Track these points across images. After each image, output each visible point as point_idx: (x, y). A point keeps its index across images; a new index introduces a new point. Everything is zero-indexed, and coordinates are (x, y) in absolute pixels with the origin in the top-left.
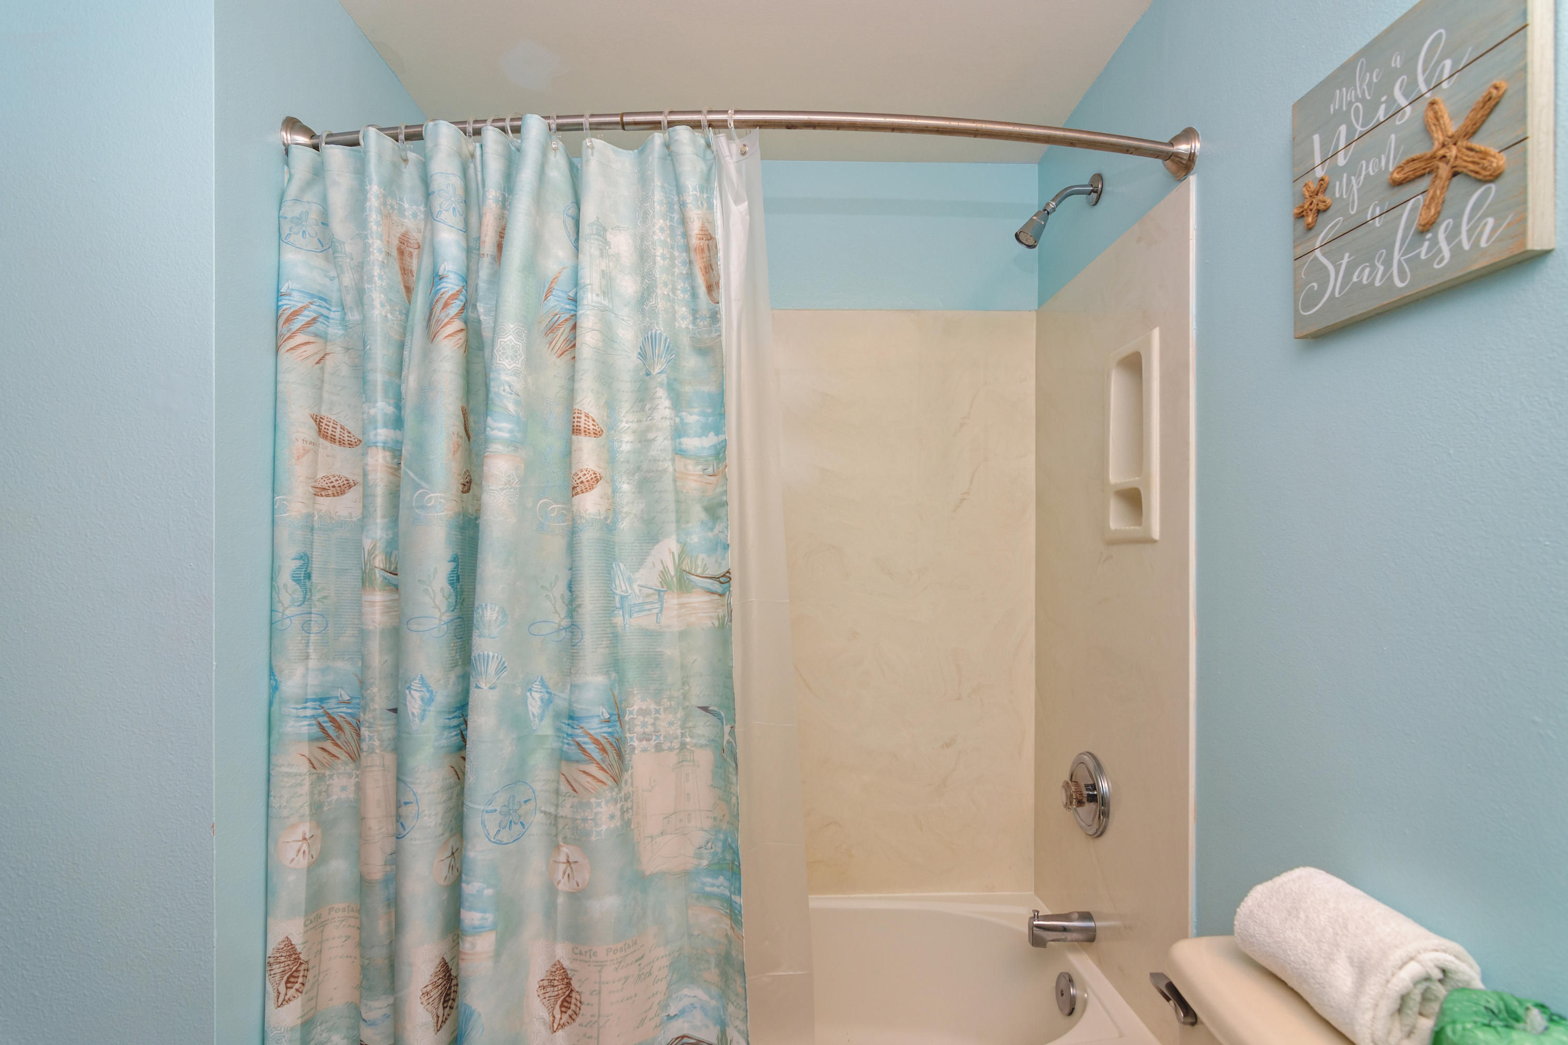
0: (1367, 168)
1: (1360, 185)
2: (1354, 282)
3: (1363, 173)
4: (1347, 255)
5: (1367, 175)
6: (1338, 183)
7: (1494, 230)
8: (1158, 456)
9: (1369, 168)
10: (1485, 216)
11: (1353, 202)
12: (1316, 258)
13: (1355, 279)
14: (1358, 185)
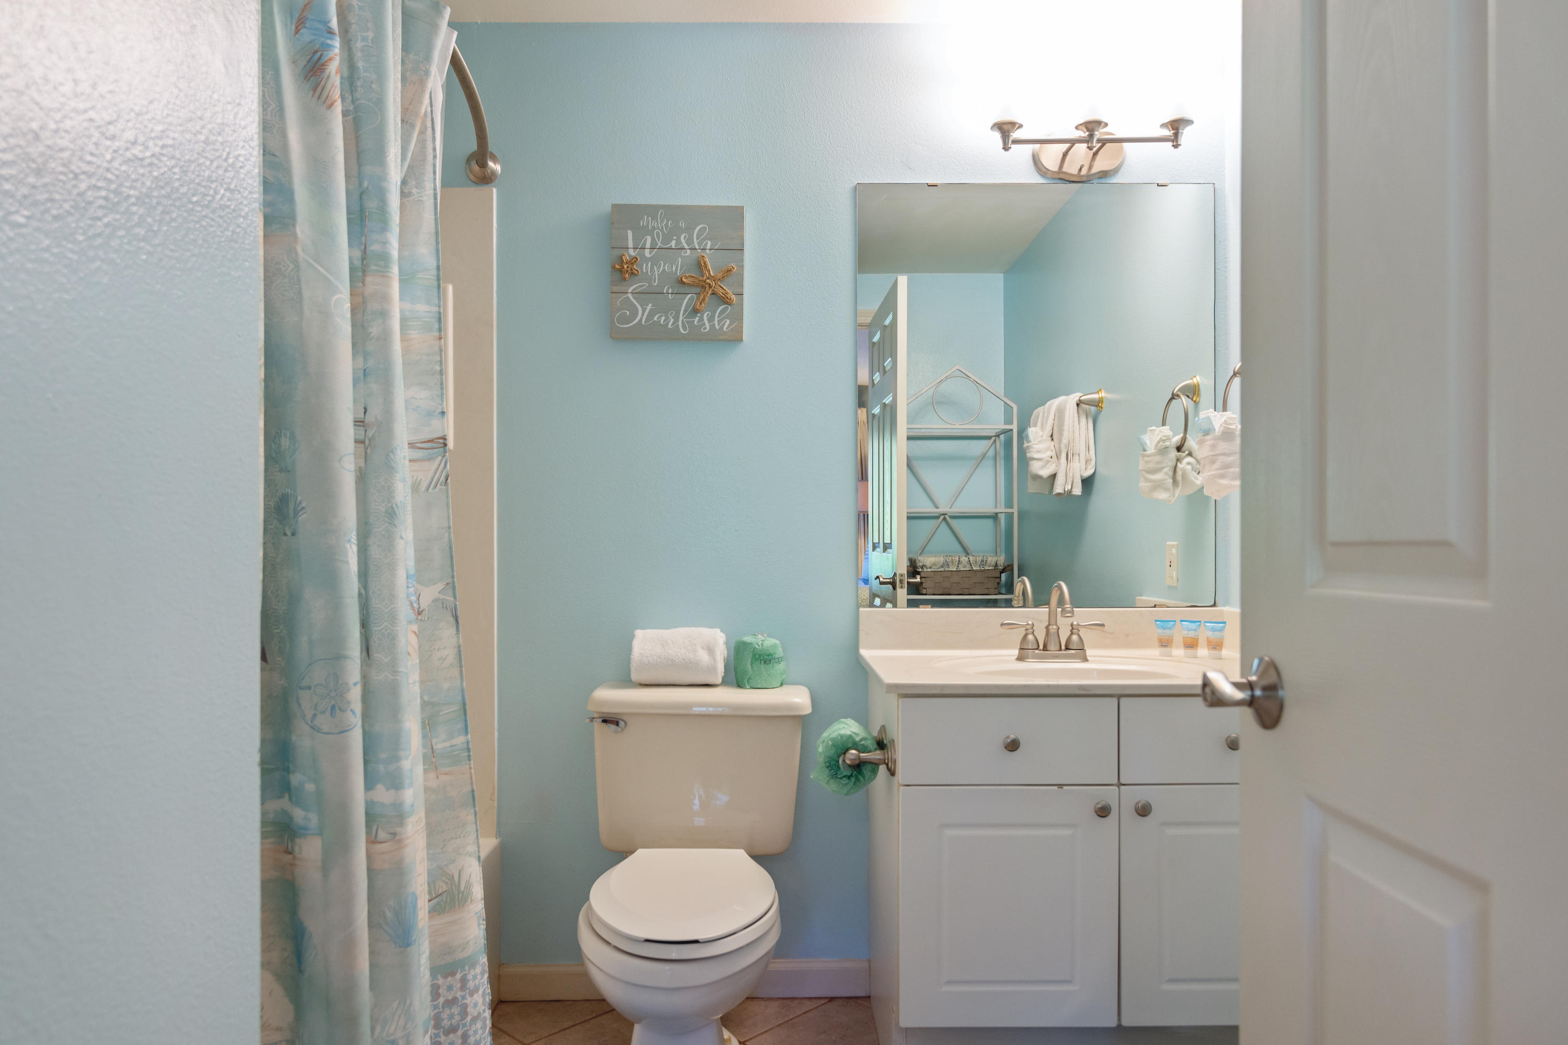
0: (664, 266)
1: (660, 272)
2: (654, 321)
3: (662, 268)
4: (650, 305)
5: (664, 270)
6: (645, 265)
7: (729, 325)
8: (453, 385)
9: (664, 267)
10: (724, 318)
11: (655, 279)
12: (628, 298)
13: (655, 319)
14: (658, 272)
